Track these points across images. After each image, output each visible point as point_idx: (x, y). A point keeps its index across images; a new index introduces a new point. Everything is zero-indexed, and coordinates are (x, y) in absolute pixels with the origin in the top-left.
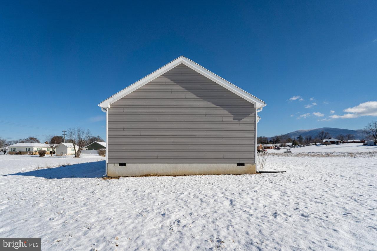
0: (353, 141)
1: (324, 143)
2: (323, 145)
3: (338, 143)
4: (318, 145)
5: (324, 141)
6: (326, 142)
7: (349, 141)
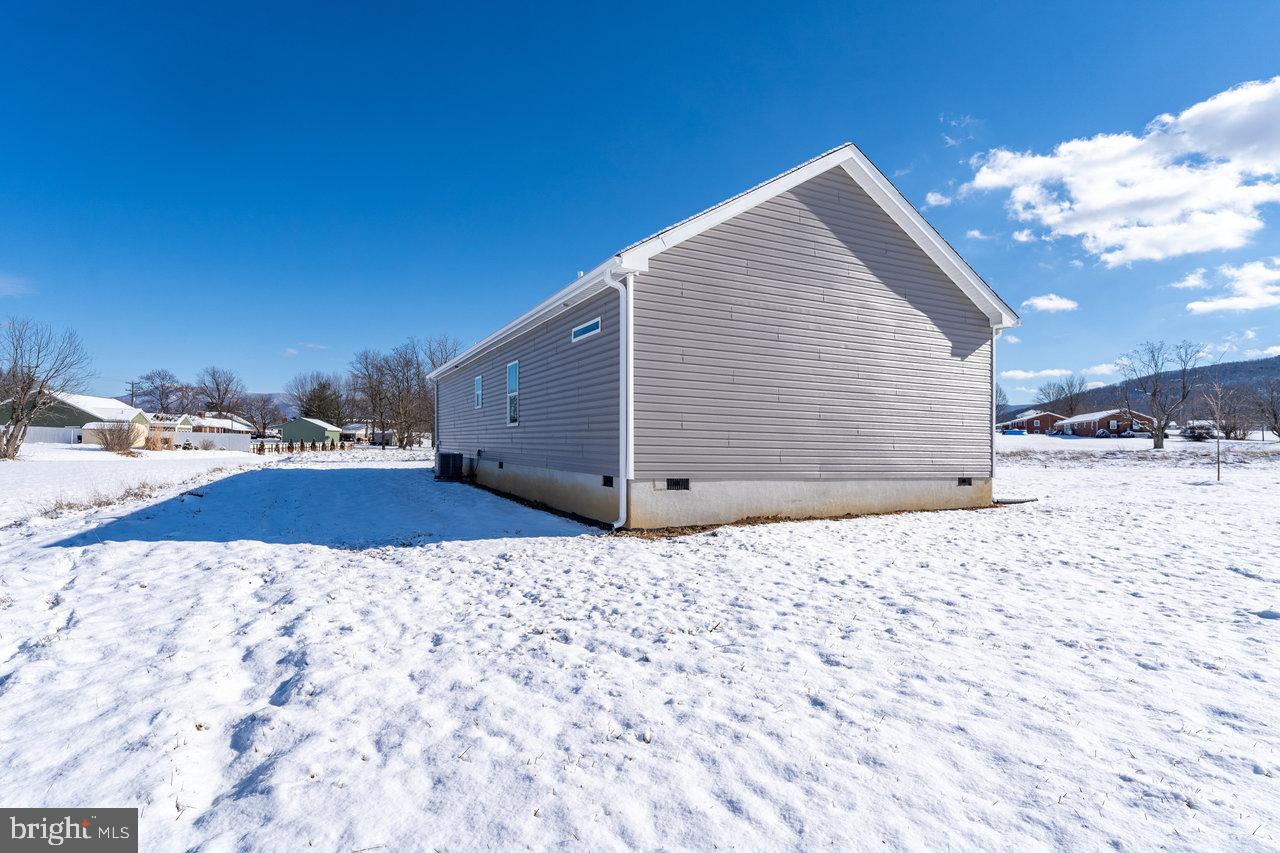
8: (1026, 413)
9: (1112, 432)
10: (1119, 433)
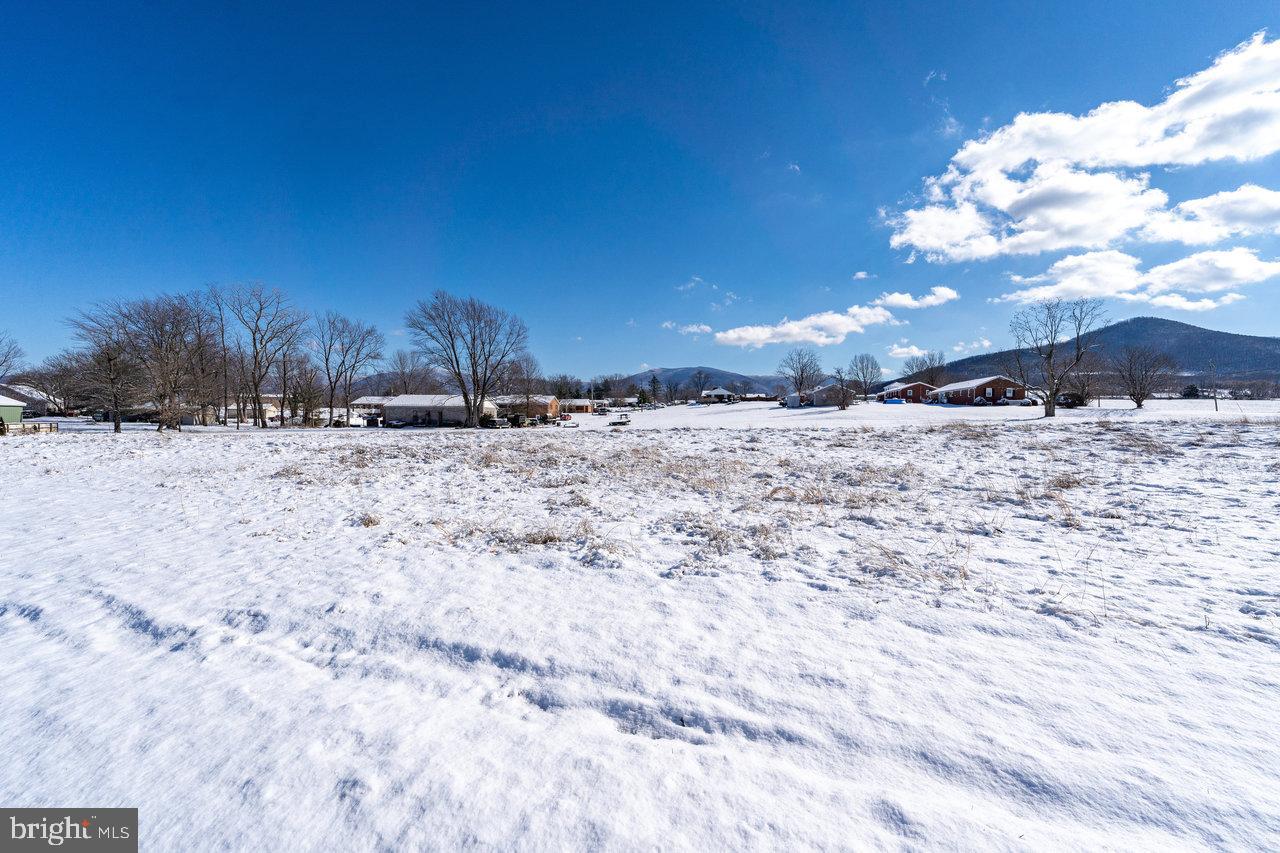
0: (756, 395)
1: (703, 400)
2: (702, 403)
3: (730, 400)
4: (692, 404)
5: (704, 393)
6: (709, 396)
7: (749, 396)
8: (892, 385)
9: (988, 399)
10: (994, 401)
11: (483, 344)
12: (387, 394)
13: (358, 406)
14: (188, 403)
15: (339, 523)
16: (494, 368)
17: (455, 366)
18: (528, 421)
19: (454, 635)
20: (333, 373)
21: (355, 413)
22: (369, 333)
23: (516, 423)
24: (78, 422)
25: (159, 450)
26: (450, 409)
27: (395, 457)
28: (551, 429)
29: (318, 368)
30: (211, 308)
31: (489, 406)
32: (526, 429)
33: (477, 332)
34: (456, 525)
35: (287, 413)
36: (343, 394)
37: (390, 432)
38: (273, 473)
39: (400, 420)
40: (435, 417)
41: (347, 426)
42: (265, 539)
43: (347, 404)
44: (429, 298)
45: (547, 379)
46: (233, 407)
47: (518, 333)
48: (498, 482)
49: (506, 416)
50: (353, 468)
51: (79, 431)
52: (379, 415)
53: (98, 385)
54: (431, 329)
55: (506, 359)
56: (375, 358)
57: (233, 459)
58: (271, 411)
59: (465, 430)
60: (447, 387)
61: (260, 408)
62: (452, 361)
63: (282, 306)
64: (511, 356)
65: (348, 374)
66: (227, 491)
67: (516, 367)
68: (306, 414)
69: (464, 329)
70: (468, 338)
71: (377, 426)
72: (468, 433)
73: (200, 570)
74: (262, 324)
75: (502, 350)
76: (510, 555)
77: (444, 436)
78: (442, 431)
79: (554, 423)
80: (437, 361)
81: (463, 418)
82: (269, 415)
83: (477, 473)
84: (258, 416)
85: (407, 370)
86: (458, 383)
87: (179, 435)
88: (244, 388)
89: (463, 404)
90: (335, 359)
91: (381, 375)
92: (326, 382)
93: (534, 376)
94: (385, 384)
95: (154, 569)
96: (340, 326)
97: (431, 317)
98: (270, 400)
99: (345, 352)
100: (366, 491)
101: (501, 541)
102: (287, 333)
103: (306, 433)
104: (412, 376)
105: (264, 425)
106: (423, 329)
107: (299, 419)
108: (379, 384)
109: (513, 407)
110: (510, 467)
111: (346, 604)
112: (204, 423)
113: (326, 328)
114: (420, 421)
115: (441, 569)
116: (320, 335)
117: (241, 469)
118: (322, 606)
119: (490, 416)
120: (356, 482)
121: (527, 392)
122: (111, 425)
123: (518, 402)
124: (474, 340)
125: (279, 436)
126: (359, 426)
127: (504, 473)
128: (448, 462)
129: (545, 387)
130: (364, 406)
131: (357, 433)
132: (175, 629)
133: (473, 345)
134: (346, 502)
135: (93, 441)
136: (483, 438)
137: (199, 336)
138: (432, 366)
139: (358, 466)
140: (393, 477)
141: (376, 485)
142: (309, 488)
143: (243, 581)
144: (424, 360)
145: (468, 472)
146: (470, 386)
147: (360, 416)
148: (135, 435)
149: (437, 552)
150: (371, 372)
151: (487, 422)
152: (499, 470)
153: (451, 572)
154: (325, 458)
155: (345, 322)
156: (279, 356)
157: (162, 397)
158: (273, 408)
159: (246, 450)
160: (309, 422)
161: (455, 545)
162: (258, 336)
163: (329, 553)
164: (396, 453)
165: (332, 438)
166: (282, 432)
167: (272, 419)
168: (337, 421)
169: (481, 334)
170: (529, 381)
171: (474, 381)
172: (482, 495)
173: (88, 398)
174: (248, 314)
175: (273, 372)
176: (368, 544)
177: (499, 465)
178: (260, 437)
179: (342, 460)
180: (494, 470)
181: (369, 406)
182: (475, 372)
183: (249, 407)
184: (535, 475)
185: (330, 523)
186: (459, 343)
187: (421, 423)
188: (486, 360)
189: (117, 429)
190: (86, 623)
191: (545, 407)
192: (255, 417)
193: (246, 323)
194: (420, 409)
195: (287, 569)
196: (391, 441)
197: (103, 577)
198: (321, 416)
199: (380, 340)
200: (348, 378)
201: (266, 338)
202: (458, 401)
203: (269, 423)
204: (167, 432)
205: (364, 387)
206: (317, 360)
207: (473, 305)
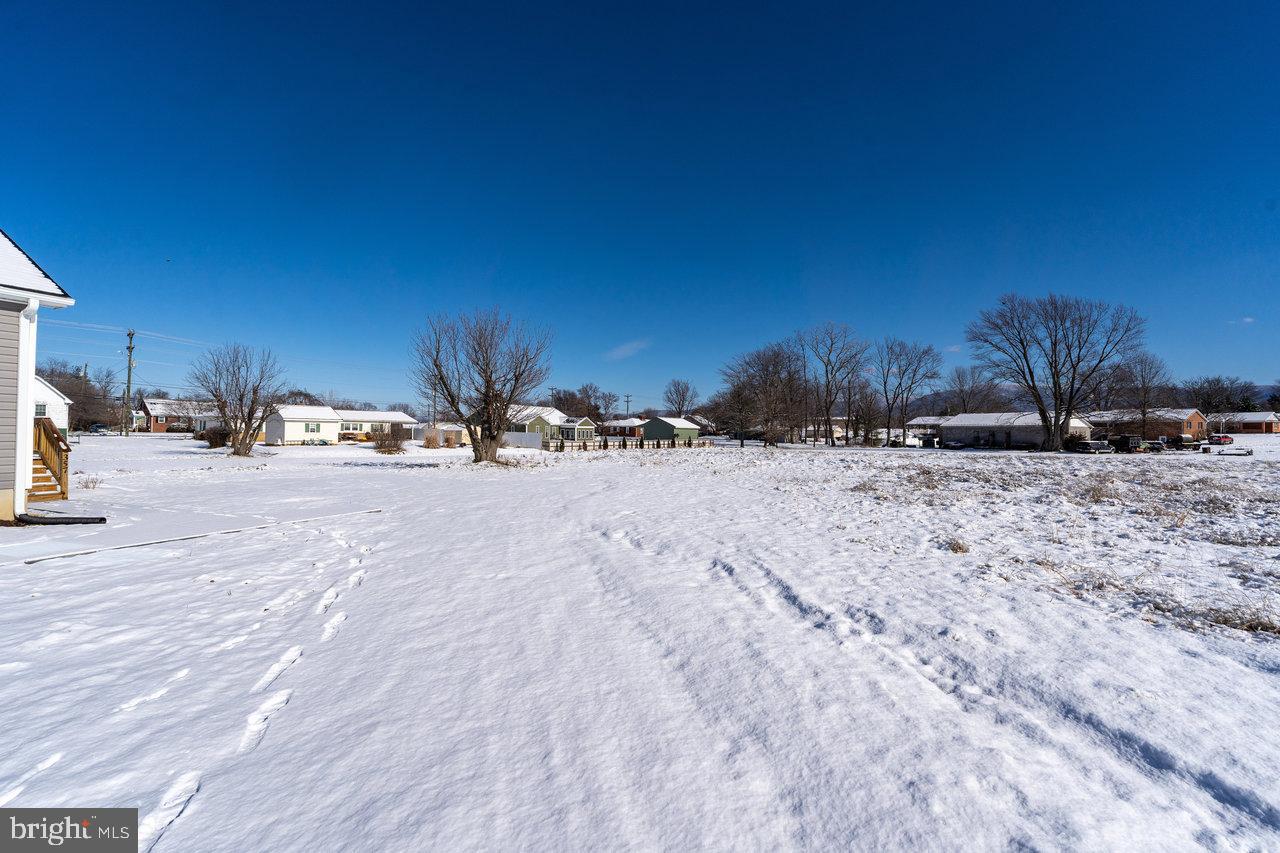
11: (1069, 348)
12: (943, 414)
13: (912, 427)
14: (782, 425)
15: (925, 545)
16: (1085, 378)
17: (1028, 377)
18: (1144, 445)
19: (1119, 720)
20: (891, 396)
21: (910, 433)
22: (926, 352)
23: (1123, 446)
24: (722, 439)
25: (769, 462)
26: (1020, 429)
27: (965, 481)
28: (1189, 456)
29: (877, 391)
30: (797, 350)
31: (1077, 424)
32: (1143, 456)
33: (1060, 334)
34: (1071, 572)
35: (851, 434)
36: (899, 415)
37: (950, 453)
38: (852, 486)
39: (959, 441)
40: (1000, 437)
41: (903, 446)
42: (861, 547)
43: (902, 425)
44: (994, 306)
45: (1180, 385)
46: (811, 428)
47: (1127, 327)
48: (1122, 525)
49: (1105, 438)
50: (924, 489)
51: (723, 445)
52: (934, 436)
53: (733, 414)
54: (997, 339)
55: (1105, 363)
56: (931, 377)
57: (819, 473)
58: (838, 432)
59: (1045, 454)
60: (1016, 404)
61: (831, 429)
62: (1025, 373)
63: (849, 339)
64: (1116, 359)
65: (905, 395)
66: (821, 499)
67: (1122, 374)
68: (866, 436)
69: (1041, 333)
70: (1047, 344)
71: (932, 446)
72: (1050, 458)
73: (820, 563)
74: (833, 358)
75: (1102, 352)
76: (1183, 633)
77: (1018, 460)
78: (1014, 454)
79: (1196, 448)
80: (1003, 375)
81: (1040, 439)
82: (836, 435)
83: (1083, 510)
84: (829, 434)
85: (966, 388)
86: (1032, 398)
87: (777, 450)
88: (819, 412)
89: (1040, 423)
90: (893, 382)
91: (937, 394)
92: (883, 403)
93: (1156, 382)
94: (940, 403)
95: (789, 555)
96: (897, 350)
97: (996, 326)
98: (837, 422)
99: (902, 374)
100: (944, 515)
101: (1157, 607)
102: (852, 363)
103: (867, 452)
104: (973, 393)
105: (833, 445)
106: (986, 341)
107: (860, 439)
108: (934, 403)
109: (1117, 426)
110: (1136, 506)
111: (958, 632)
112: (792, 442)
113: (885, 354)
114: (982, 442)
115: (1069, 624)
116: (878, 360)
117: (826, 481)
118: (934, 627)
119: (1081, 437)
120: (930, 504)
121: (1142, 406)
122: (738, 442)
123: (1126, 418)
124: (1054, 344)
125: (847, 453)
126: (914, 446)
127: (1127, 514)
128: (1035, 492)
129: (1174, 397)
130: (919, 426)
131: (915, 453)
132: (814, 609)
133: (1054, 351)
134: (926, 523)
135: (732, 453)
136: (1076, 465)
137: (789, 373)
138: (997, 381)
139: (928, 487)
140: (969, 502)
141: (952, 509)
142: (886, 504)
143: (855, 582)
144: (987, 375)
145: (1067, 506)
146: (1049, 401)
147: (915, 436)
148: (752, 449)
149: (1054, 600)
150: (927, 391)
151: (1075, 445)
152: (1118, 508)
153: (1085, 632)
154: (891, 476)
155: (902, 345)
156: (845, 383)
157: (767, 421)
158: (839, 429)
159: (826, 466)
160: (870, 442)
161: (1080, 597)
162: (830, 368)
163: (924, 572)
164: (966, 477)
165: (894, 457)
166: (847, 451)
167: (838, 439)
168: (894, 441)
169: (1066, 336)
170: (1146, 390)
171: (1055, 394)
172: (1100, 539)
173: (727, 423)
174: (823, 350)
175: (840, 398)
176: (964, 572)
177: (1116, 501)
178: (832, 454)
179: (910, 479)
180: (1111, 509)
181: (924, 427)
182: (1056, 384)
183: (822, 428)
184: (1189, 522)
185: (917, 543)
186: (1034, 352)
187: (984, 445)
188: (1074, 367)
189: (742, 446)
190: (758, 586)
191: (1178, 425)
192: (826, 437)
193: (821, 358)
194: (983, 429)
195: (888, 579)
196: (954, 463)
197: (761, 554)
198: (880, 437)
199: (937, 359)
200: (905, 400)
201: (835, 368)
202: (1032, 419)
203: (837, 443)
204: (770, 448)
205: (919, 407)
206: (876, 385)
207: (1053, 303)
